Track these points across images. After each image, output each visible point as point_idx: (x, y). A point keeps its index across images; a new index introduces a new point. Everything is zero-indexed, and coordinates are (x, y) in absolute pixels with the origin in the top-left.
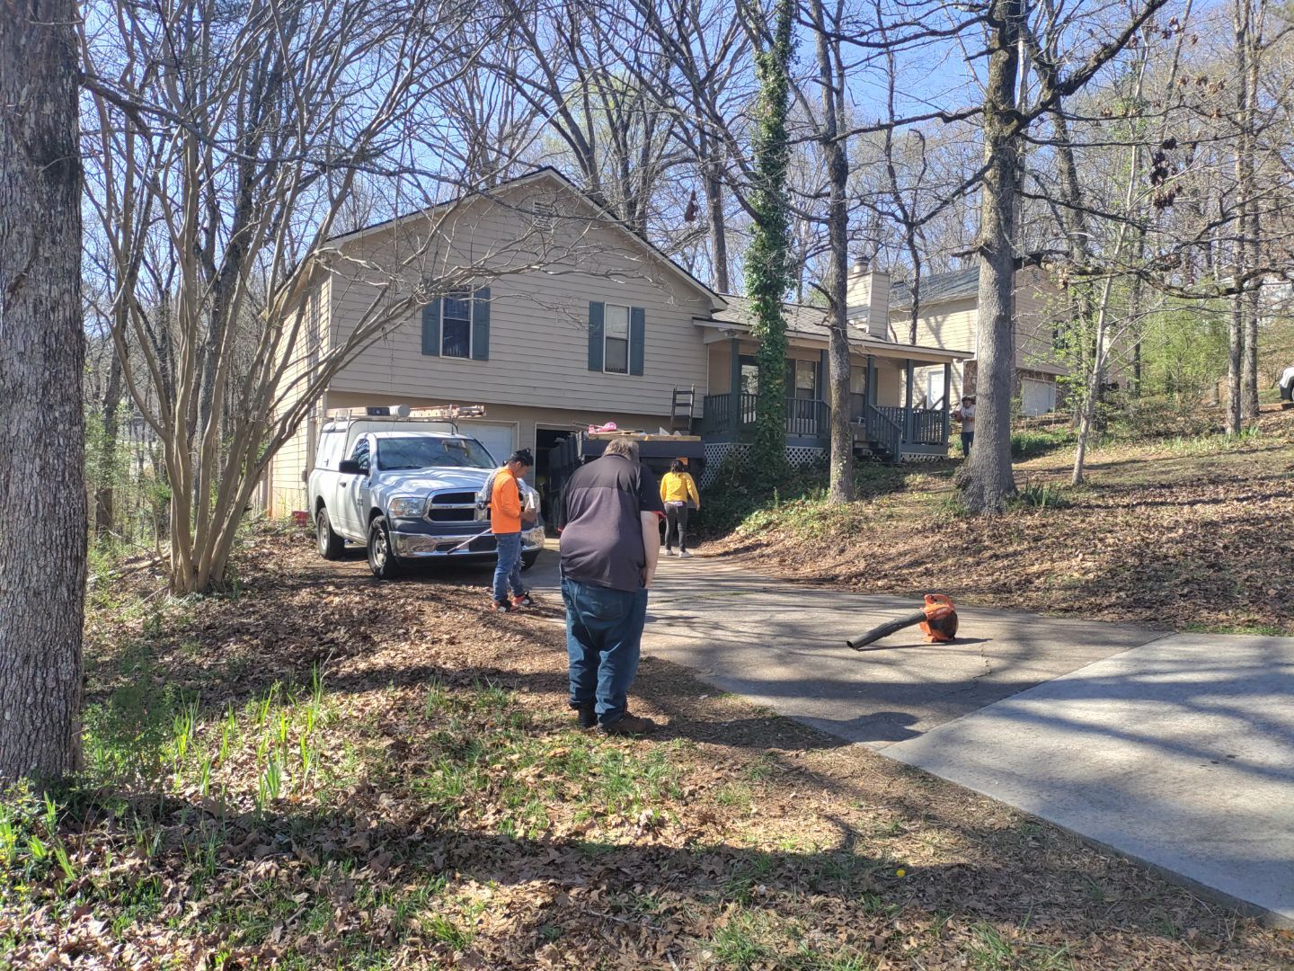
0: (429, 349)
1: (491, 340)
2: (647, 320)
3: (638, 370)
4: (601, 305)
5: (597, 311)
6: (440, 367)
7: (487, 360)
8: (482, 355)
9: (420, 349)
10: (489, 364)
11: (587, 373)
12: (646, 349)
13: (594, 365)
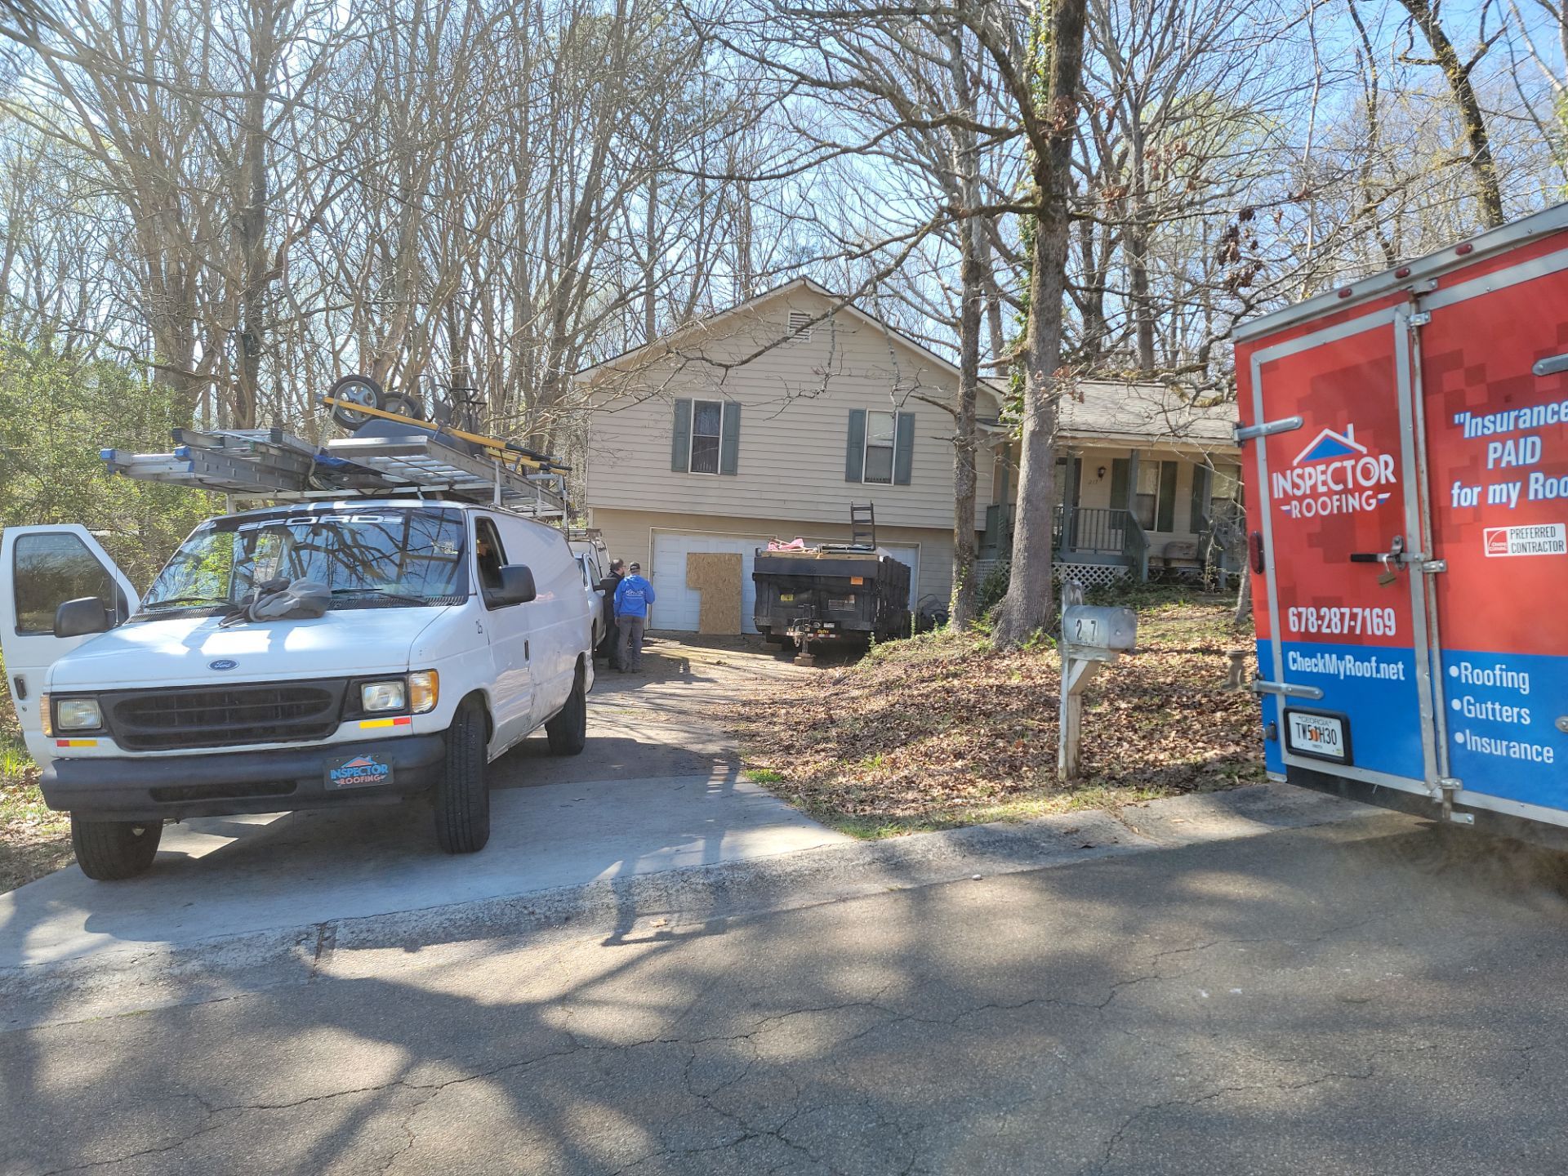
0: (678, 466)
1: (741, 455)
2: (917, 425)
3: (904, 480)
4: (862, 413)
5: (857, 419)
6: (689, 483)
7: (736, 475)
8: (731, 469)
9: (669, 466)
10: (738, 478)
11: (844, 484)
12: (915, 457)
13: (852, 476)
